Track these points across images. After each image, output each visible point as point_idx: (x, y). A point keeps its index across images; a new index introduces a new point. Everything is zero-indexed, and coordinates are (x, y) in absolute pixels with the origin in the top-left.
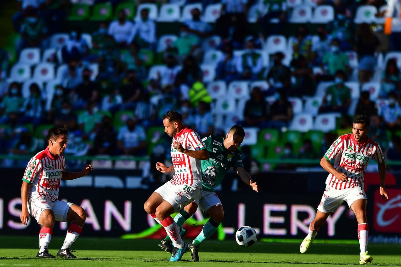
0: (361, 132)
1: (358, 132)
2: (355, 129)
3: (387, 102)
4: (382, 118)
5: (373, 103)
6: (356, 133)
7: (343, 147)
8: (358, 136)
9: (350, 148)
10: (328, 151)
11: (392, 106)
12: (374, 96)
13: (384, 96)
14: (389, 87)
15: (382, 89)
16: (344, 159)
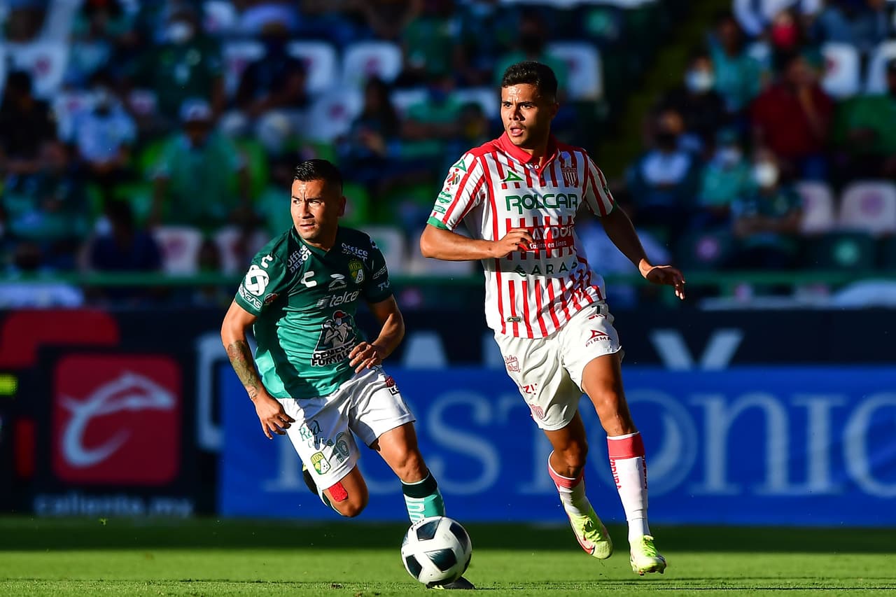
0: (528, 114)
1: (518, 115)
2: (508, 104)
3: (89, 101)
4: (72, 147)
5: (43, 107)
6: (512, 116)
7: (486, 178)
8: (522, 127)
9: (512, 177)
10: (438, 202)
11: (102, 112)
12: (46, 85)
13: (80, 82)
14: (92, 56)
15: (74, 61)
16: (508, 221)
